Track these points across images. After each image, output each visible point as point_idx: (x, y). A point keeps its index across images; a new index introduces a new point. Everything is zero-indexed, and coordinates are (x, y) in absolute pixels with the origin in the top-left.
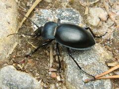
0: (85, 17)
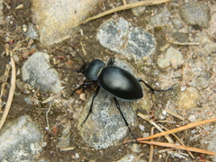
0: (158, 52)
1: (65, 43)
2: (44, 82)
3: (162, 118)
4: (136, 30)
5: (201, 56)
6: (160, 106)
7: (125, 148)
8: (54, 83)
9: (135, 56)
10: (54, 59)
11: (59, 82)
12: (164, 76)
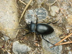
0: (49, 12)
1: (19, 33)
2: (24, 51)
3: (68, 32)
4: (36, 10)
5: (62, 2)
6: (64, 29)
7: (66, 51)
8: (27, 49)
9: (43, 19)
10: (20, 41)
11: (28, 47)
12: (57, 18)
